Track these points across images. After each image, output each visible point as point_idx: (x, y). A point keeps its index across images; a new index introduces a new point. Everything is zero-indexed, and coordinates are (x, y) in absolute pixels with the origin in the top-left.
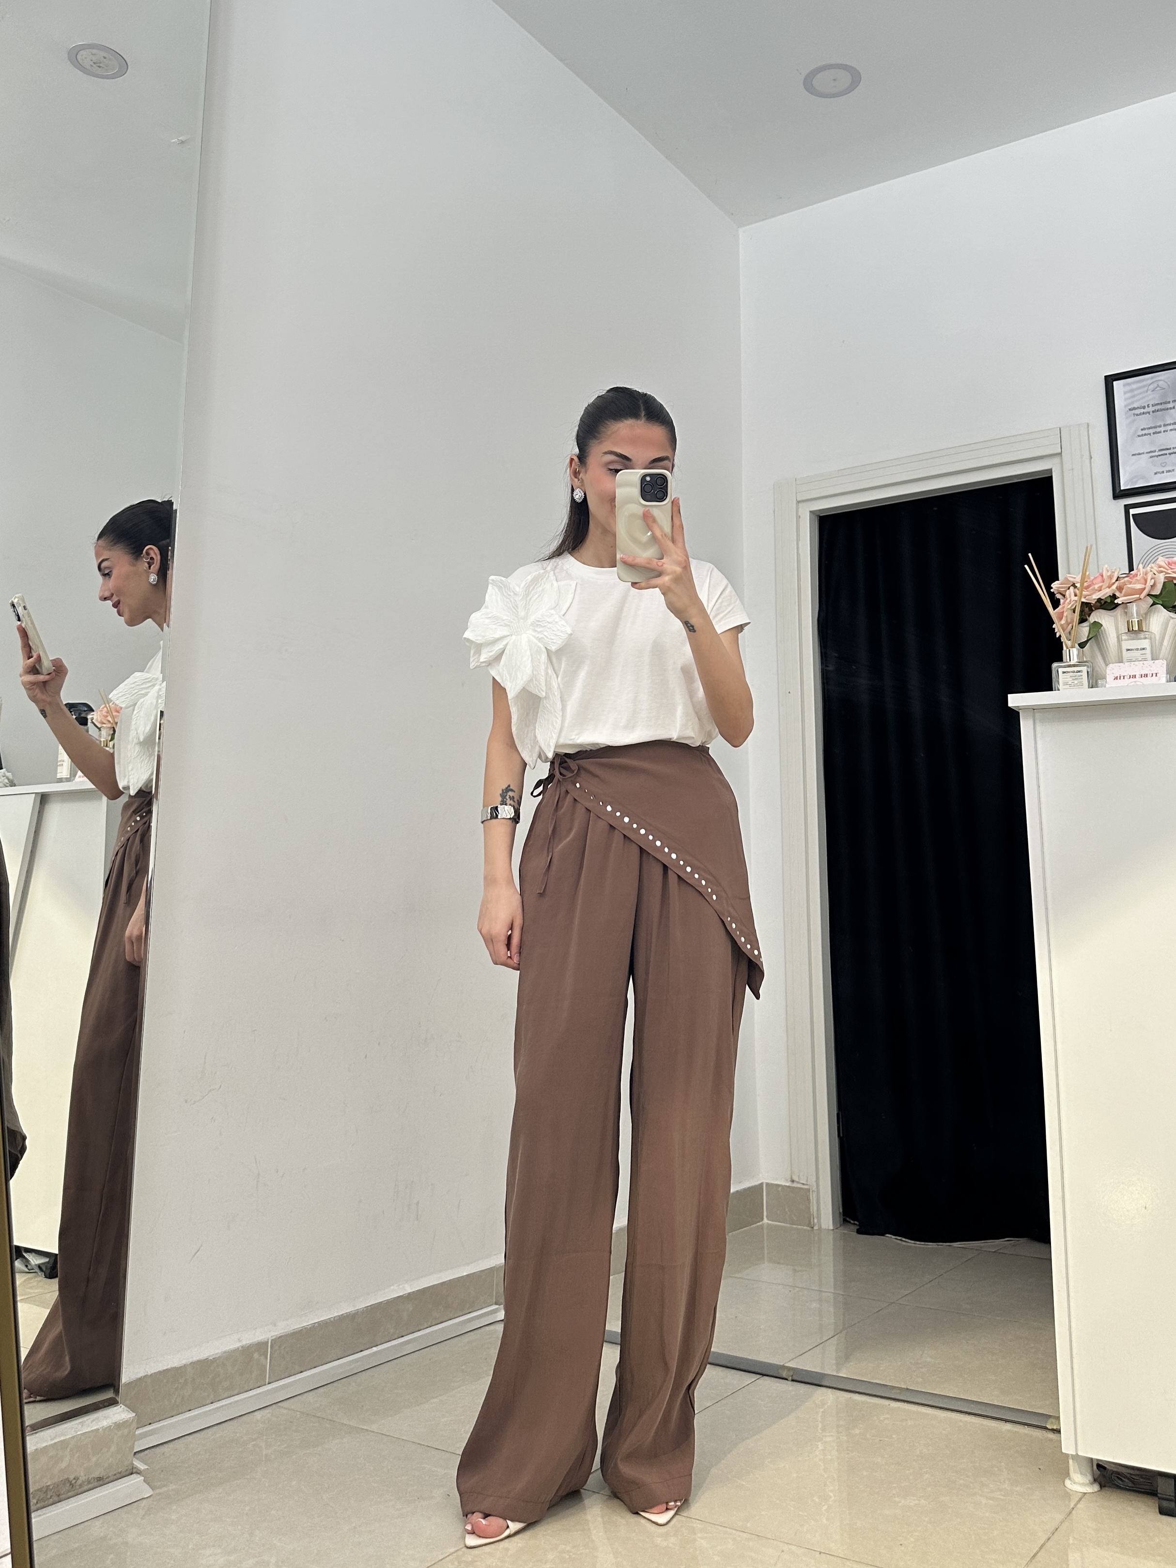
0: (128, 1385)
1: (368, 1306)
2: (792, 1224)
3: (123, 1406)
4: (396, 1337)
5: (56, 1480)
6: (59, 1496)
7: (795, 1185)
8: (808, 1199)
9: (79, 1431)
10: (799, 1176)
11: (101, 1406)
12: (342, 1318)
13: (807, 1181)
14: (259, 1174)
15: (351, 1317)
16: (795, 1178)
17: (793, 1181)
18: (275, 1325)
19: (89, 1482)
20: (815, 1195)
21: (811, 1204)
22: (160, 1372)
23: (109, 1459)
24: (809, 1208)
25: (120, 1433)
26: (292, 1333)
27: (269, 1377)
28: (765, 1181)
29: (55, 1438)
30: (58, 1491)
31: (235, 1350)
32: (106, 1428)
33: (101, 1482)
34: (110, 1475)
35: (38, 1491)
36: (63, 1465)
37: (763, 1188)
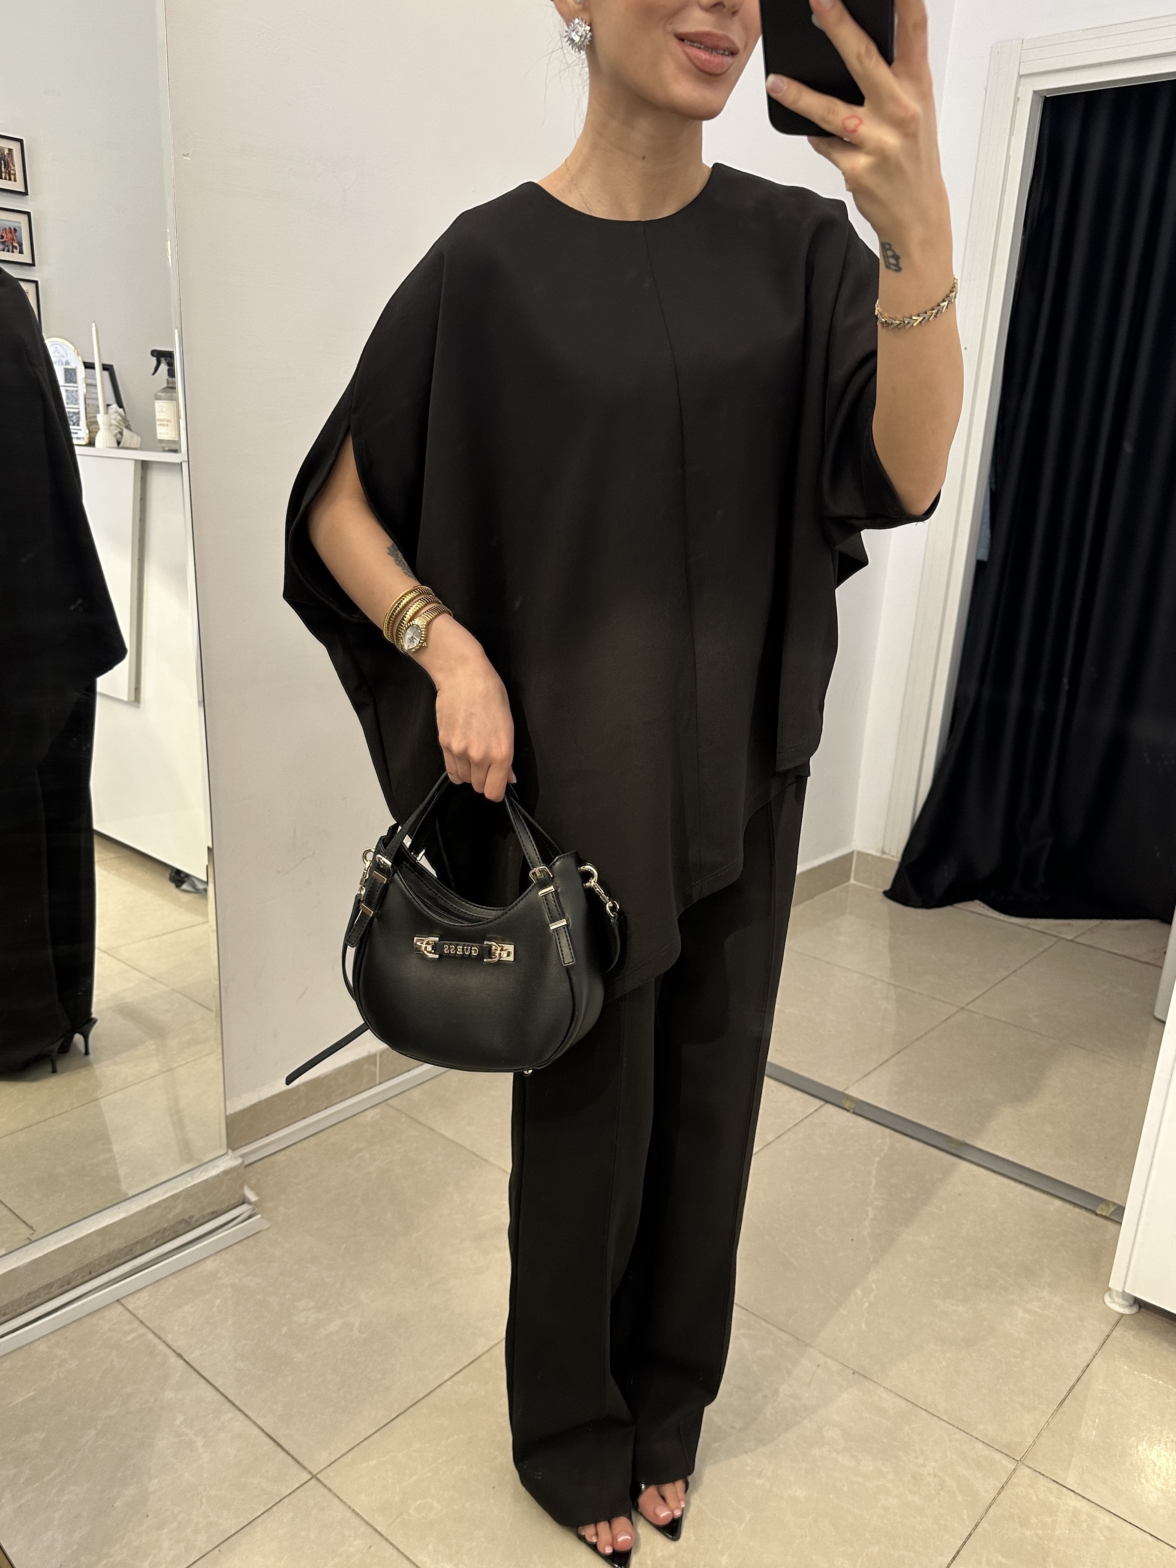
3: (231, 1153)
5: (172, 1223)
6: (176, 1233)
7: (885, 856)
9: (189, 1183)
10: (890, 849)
16: (885, 851)
17: (882, 851)
19: (204, 1217)
23: (220, 1198)
27: (379, 1080)
28: (856, 850)
29: (167, 1192)
30: (176, 1230)
31: (346, 1066)
32: (214, 1177)
35: (156, 1233)
36: (177, 1211)
37: (853, 855)
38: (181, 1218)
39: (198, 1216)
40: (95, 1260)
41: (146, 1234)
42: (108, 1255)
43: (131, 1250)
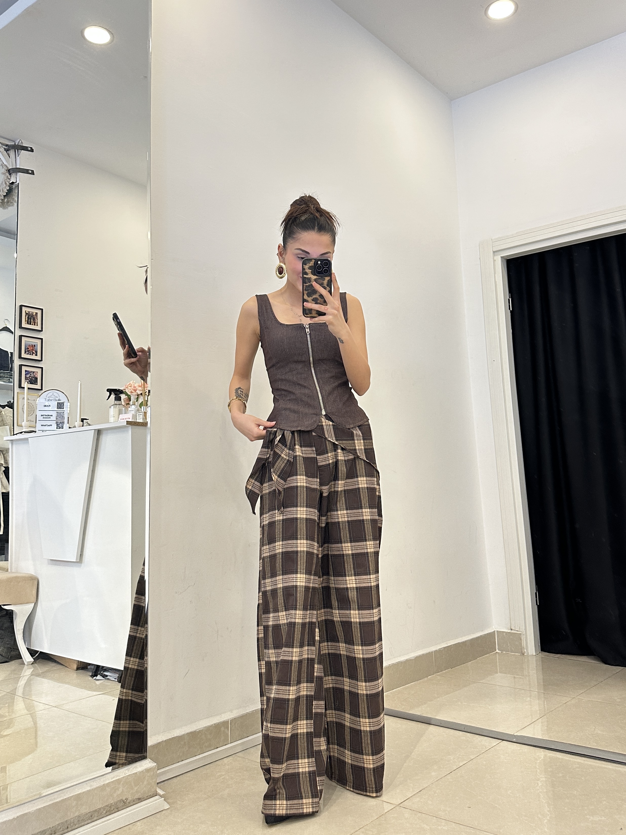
0: (153, 746)
2: (512, 652)
3: (150, 760)
5: (116, 801)
6: (117, 808)
7: (513, 631)
8: (521, 639)
9: (127, 773)
10: (515, 626)
11: (138, 760)
13: (520, 629)
14: (218, 630)
16: (512, 628)
17: (511, 629)
18: (232, 712)
19: (134, 801)
20: (524, 636)
21: (522, 641)
22: (170, 739)
23: (143, 788)
24: (521, 644)
25: (148, 774)
26: (241, 716)
27: (230, 740)
28: (495, 630)
29: (114, 778)
30: (117, 806)
31: (211, 726)
32: (141, 772)
33: (140, 801)
34: (145, 796)
35: (106, 806)
36: (119, 792)
37: (495, 633)
38: (121, 798)
39: (131, 799)
40: (71, 819)
41: (101, 807)
42: (79, 816)
43: (91, 816)
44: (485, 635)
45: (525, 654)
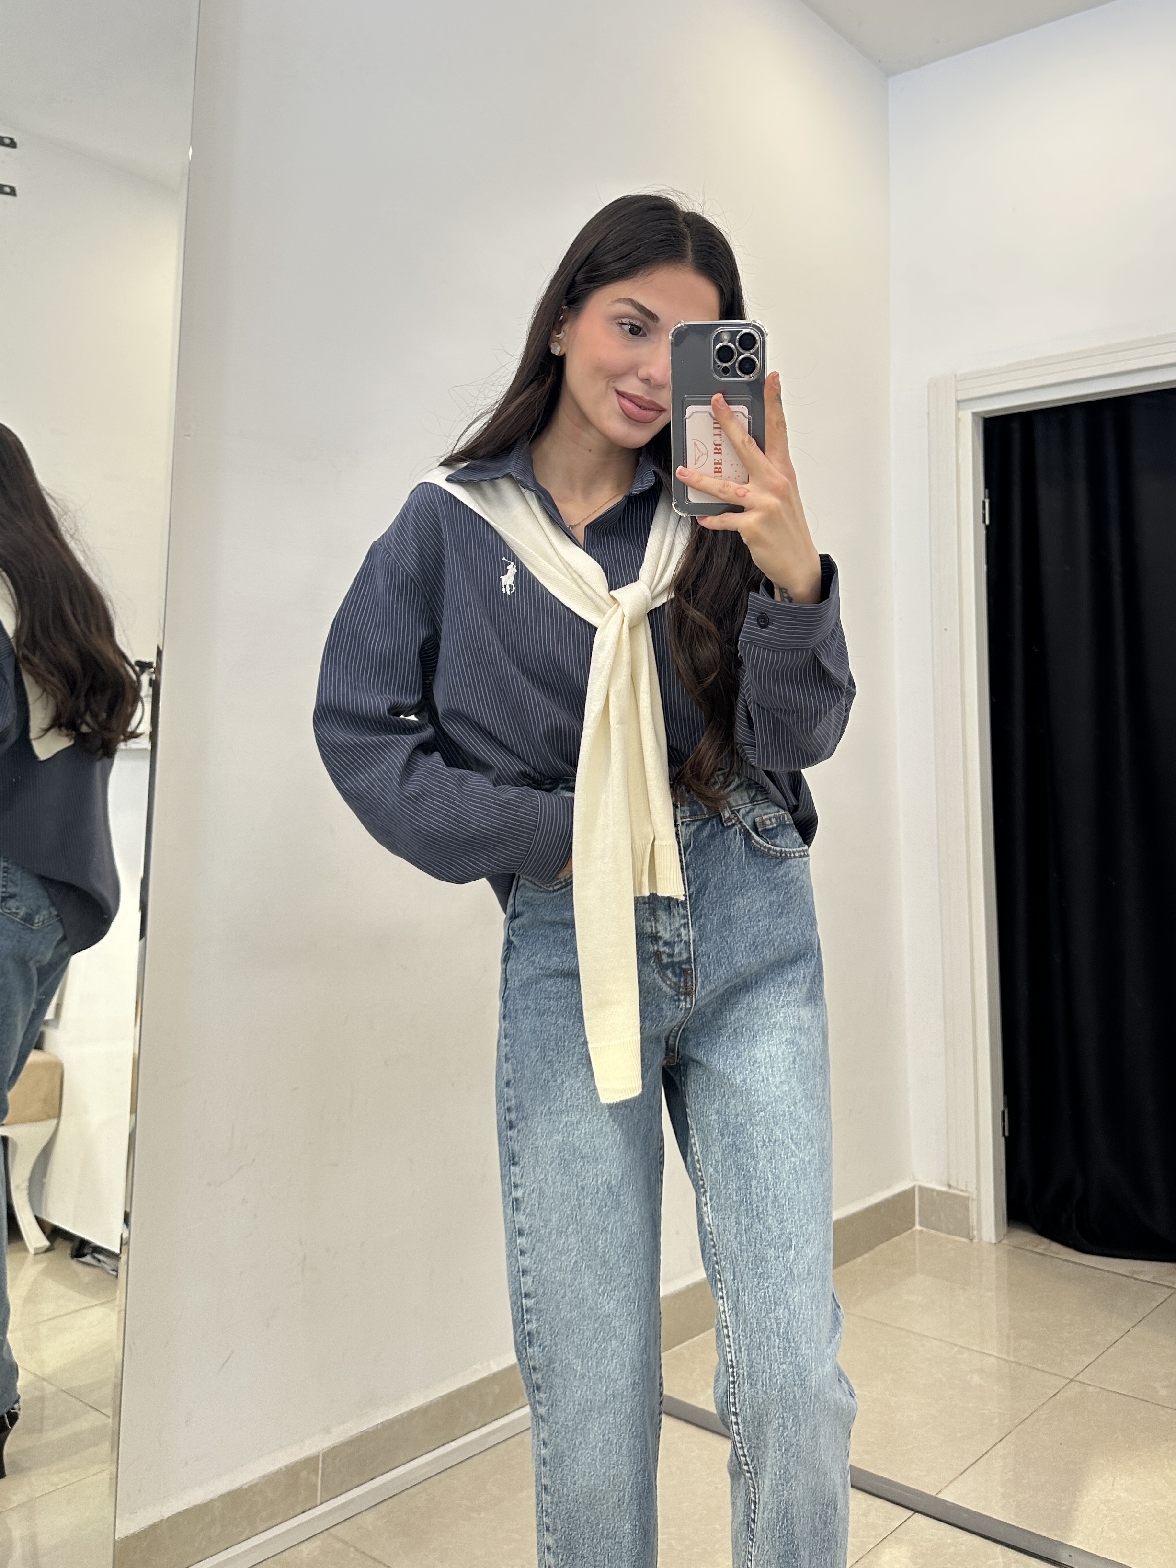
1: (442, 1397)
2: (949, 1233)
4: (479, 1424)
7: (952, 1191)
8: (967, 1209)
10: (957, 1182)
12: (411, 1414)
13: (966, 1187)
14: (304, 1257)
15: (424, 1411)
16: (953, 1183)
17: (949, 1186)
18: (327, 1431)
20: (975, 1203)
21: (970, 1214)
24: (967, 1218)
26: (348, 1442)
27: (321, 1497)
31: (278, 1472)
37: (914, 1192)
44: (894, 1197)
45: (976, 1240)
